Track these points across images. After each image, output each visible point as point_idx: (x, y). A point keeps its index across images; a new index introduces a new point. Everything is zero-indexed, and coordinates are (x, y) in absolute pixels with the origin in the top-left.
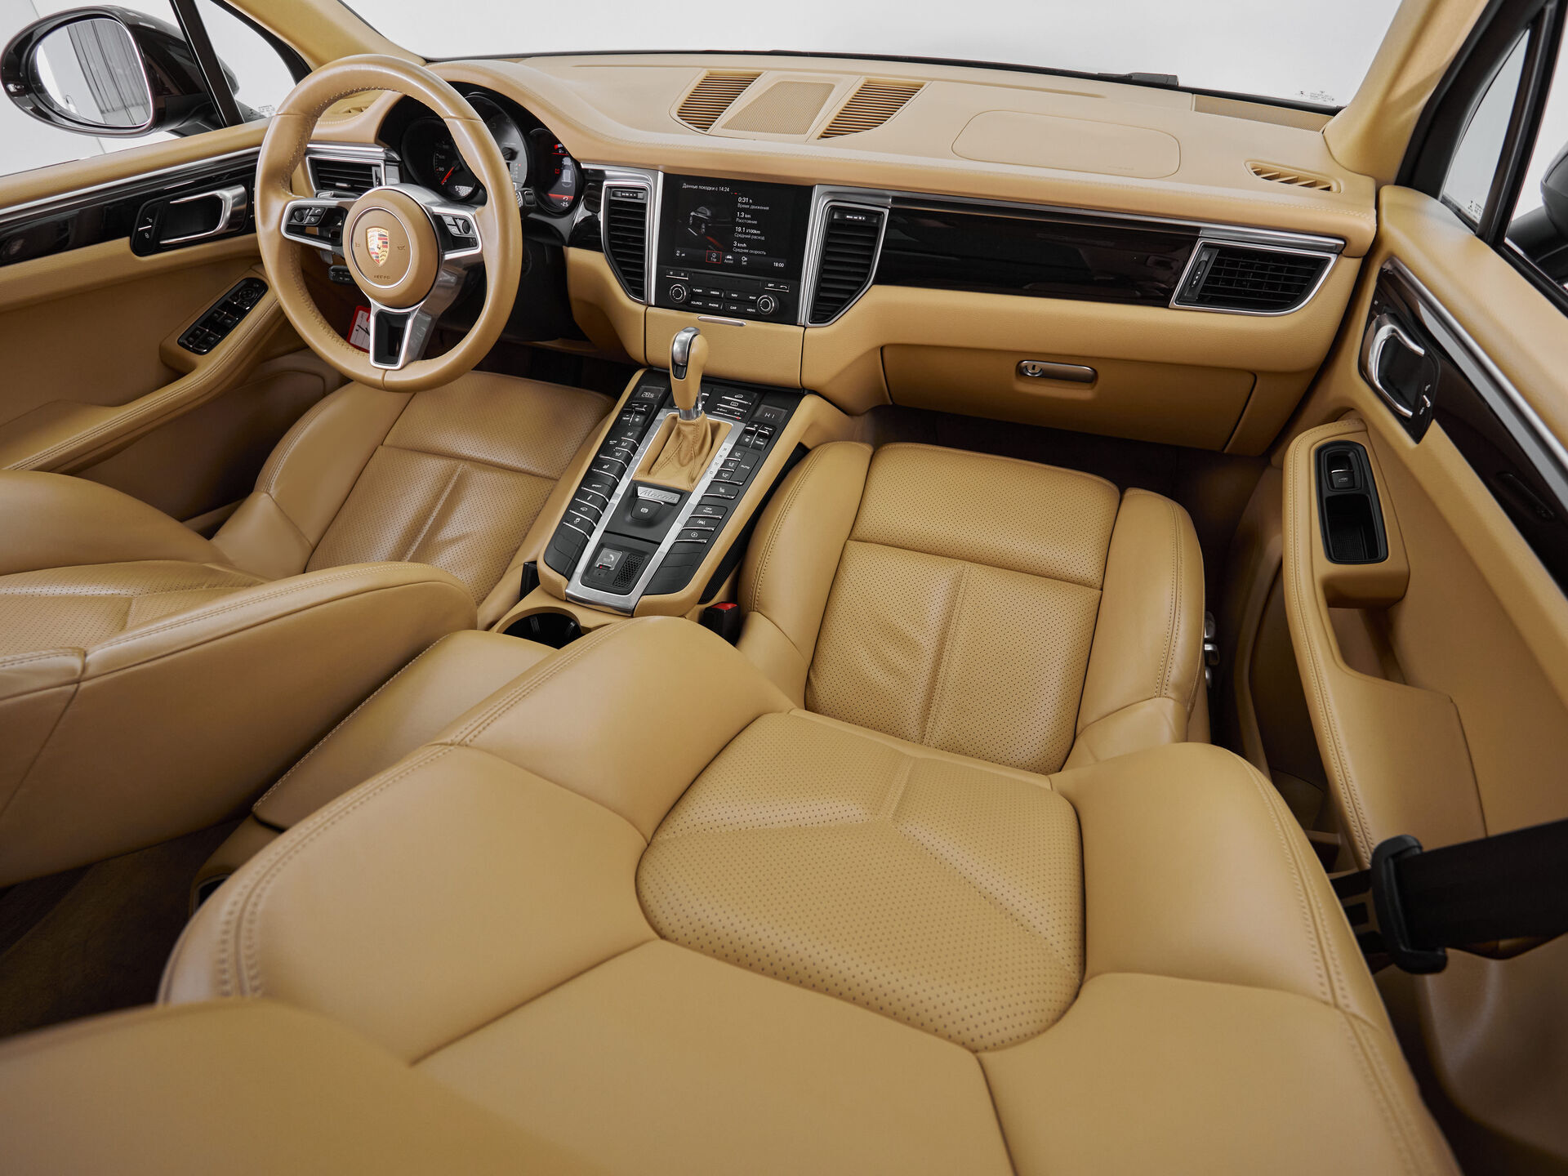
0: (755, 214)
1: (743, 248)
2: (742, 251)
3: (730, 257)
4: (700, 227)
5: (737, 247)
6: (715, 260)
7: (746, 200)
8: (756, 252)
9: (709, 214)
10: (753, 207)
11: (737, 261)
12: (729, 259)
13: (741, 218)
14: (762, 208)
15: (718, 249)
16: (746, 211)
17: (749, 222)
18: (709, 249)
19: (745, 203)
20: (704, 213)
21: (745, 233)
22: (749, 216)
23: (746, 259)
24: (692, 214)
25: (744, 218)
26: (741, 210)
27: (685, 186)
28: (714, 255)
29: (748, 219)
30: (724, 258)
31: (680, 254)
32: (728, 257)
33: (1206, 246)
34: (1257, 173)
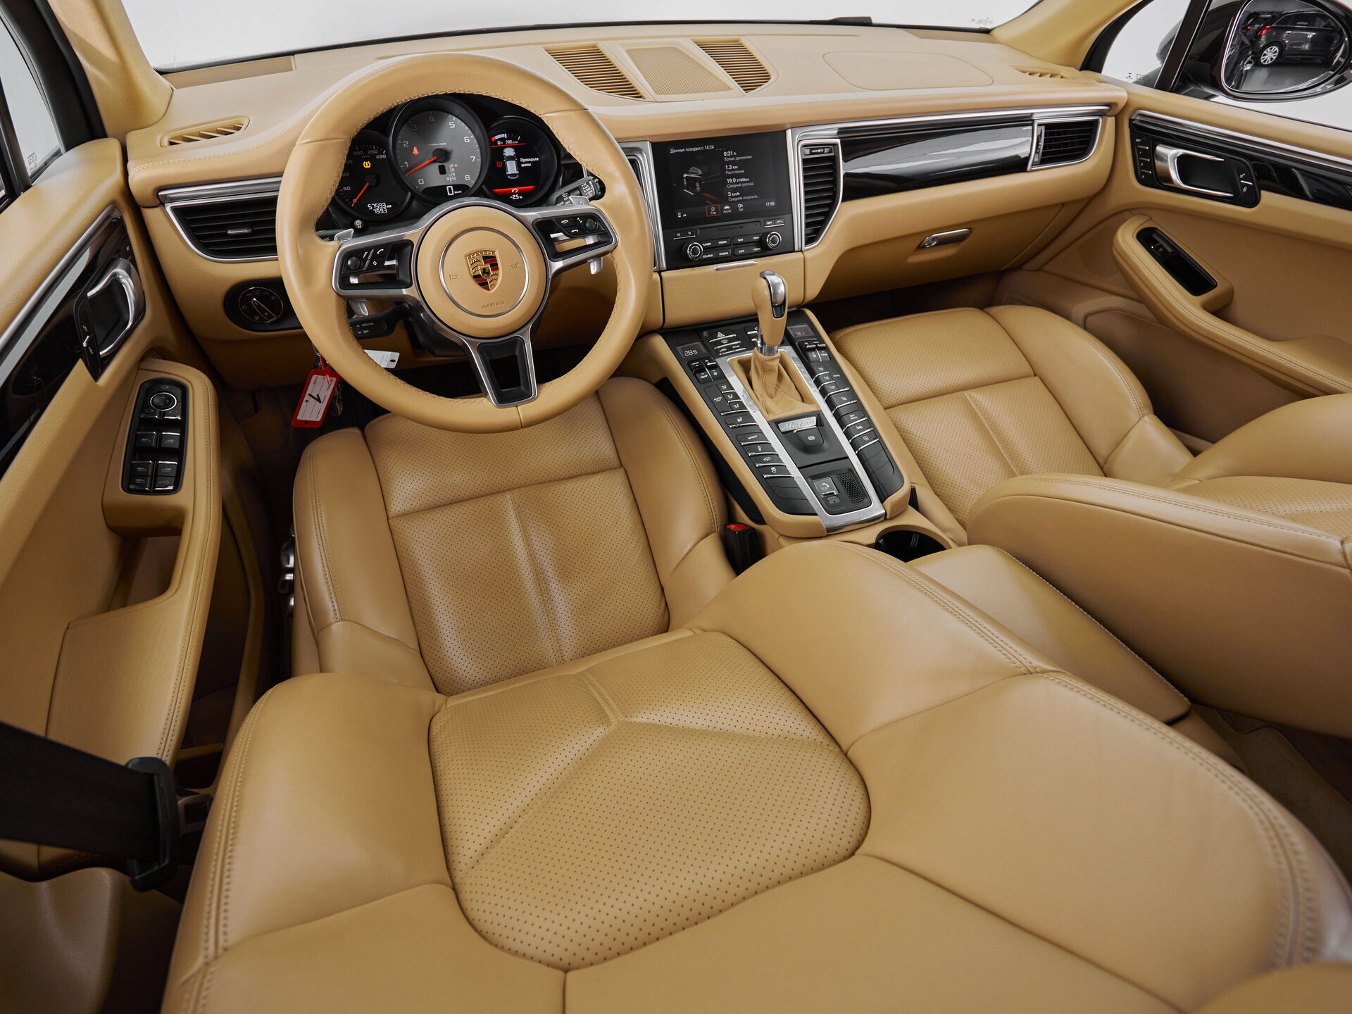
0: (741, 164)
1: (738, 196)
2: (736, 199)
3: (728, 207)
4: (695, 187)
5: (732, 197)
6: (715, 213)
7: (730, 153)
8: (749, 198)
9: (700, 172)
10: (738, 158)
11: (734, 208)
12: (727, 209)
13: (729, 170)
14: (745, 157)
15: (715, 202)
16: (733, 163)
17: (738, 172)
18: (709, 204)
19: (731, 157)
20: (695, 173)
21: (736, 183)
22: (736, 167)
23: (742, 206)
24: (685, 175)
25: (733, 170)
26: (728, 163)
27: (673, 151)
28: (713, 209)
29: (736, 170)
30: (723, 210)
31: (682, 215)
32: (726, 208)
33: (1039, 125)
34: (1024, 72)
